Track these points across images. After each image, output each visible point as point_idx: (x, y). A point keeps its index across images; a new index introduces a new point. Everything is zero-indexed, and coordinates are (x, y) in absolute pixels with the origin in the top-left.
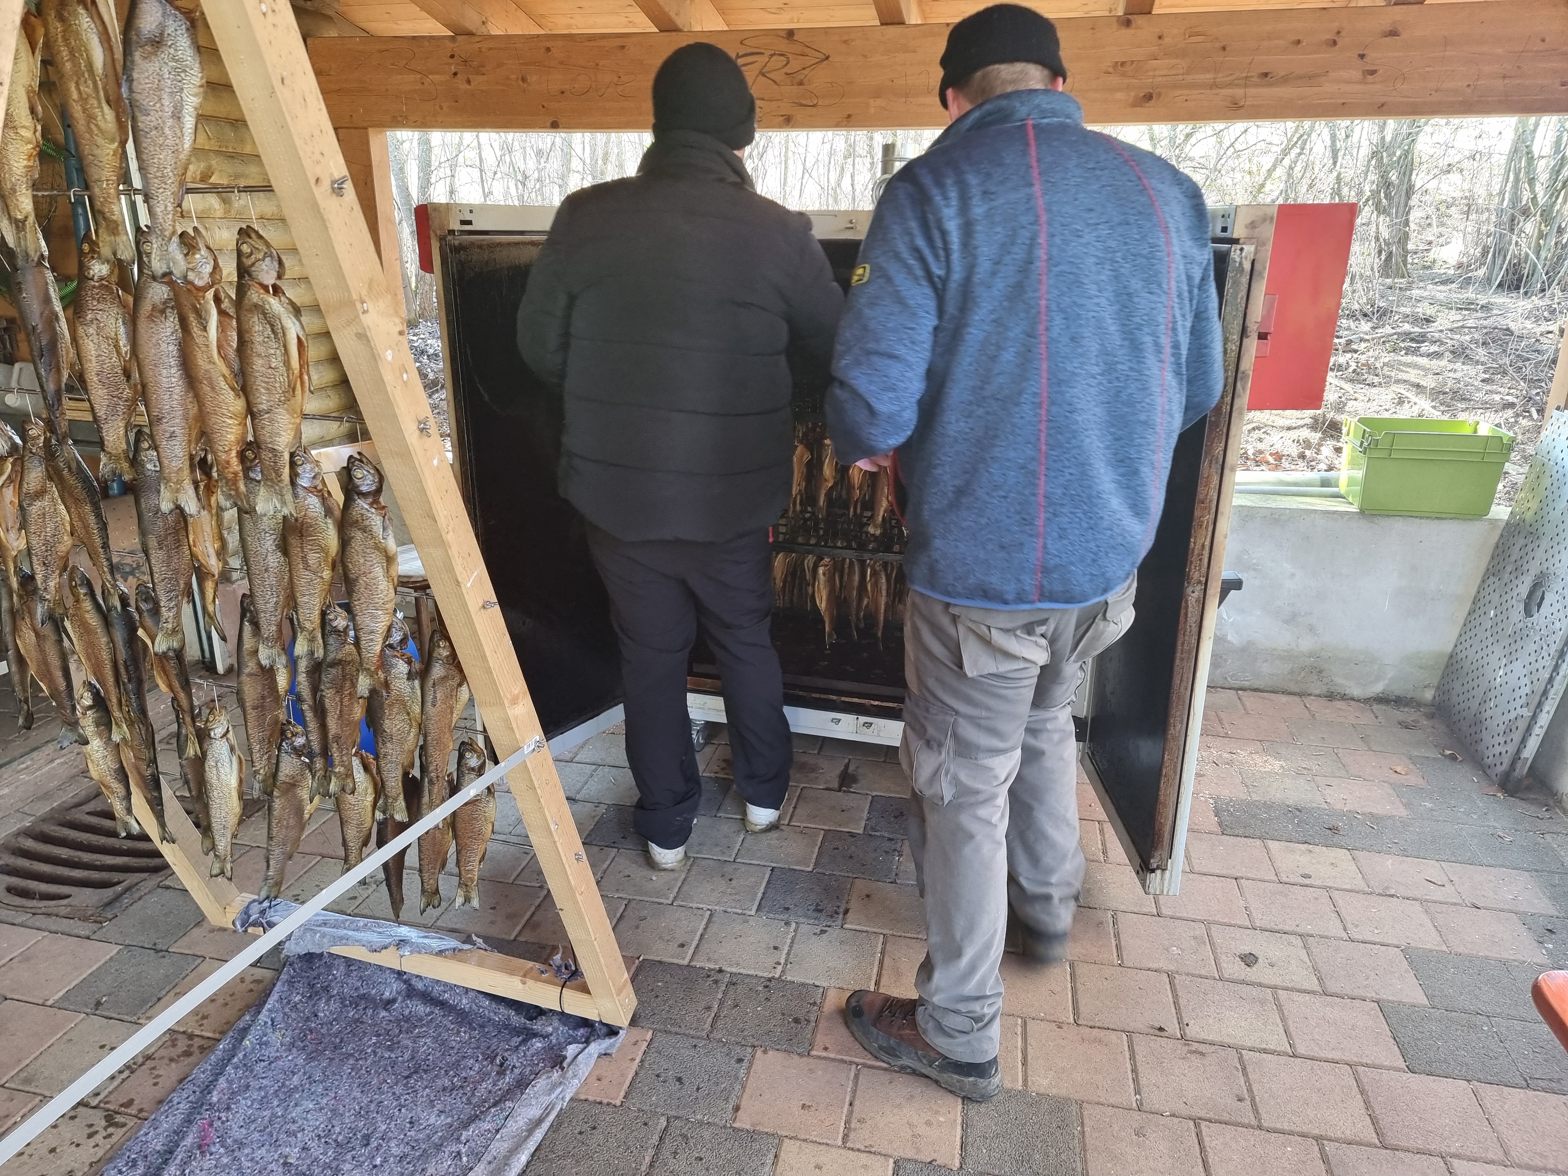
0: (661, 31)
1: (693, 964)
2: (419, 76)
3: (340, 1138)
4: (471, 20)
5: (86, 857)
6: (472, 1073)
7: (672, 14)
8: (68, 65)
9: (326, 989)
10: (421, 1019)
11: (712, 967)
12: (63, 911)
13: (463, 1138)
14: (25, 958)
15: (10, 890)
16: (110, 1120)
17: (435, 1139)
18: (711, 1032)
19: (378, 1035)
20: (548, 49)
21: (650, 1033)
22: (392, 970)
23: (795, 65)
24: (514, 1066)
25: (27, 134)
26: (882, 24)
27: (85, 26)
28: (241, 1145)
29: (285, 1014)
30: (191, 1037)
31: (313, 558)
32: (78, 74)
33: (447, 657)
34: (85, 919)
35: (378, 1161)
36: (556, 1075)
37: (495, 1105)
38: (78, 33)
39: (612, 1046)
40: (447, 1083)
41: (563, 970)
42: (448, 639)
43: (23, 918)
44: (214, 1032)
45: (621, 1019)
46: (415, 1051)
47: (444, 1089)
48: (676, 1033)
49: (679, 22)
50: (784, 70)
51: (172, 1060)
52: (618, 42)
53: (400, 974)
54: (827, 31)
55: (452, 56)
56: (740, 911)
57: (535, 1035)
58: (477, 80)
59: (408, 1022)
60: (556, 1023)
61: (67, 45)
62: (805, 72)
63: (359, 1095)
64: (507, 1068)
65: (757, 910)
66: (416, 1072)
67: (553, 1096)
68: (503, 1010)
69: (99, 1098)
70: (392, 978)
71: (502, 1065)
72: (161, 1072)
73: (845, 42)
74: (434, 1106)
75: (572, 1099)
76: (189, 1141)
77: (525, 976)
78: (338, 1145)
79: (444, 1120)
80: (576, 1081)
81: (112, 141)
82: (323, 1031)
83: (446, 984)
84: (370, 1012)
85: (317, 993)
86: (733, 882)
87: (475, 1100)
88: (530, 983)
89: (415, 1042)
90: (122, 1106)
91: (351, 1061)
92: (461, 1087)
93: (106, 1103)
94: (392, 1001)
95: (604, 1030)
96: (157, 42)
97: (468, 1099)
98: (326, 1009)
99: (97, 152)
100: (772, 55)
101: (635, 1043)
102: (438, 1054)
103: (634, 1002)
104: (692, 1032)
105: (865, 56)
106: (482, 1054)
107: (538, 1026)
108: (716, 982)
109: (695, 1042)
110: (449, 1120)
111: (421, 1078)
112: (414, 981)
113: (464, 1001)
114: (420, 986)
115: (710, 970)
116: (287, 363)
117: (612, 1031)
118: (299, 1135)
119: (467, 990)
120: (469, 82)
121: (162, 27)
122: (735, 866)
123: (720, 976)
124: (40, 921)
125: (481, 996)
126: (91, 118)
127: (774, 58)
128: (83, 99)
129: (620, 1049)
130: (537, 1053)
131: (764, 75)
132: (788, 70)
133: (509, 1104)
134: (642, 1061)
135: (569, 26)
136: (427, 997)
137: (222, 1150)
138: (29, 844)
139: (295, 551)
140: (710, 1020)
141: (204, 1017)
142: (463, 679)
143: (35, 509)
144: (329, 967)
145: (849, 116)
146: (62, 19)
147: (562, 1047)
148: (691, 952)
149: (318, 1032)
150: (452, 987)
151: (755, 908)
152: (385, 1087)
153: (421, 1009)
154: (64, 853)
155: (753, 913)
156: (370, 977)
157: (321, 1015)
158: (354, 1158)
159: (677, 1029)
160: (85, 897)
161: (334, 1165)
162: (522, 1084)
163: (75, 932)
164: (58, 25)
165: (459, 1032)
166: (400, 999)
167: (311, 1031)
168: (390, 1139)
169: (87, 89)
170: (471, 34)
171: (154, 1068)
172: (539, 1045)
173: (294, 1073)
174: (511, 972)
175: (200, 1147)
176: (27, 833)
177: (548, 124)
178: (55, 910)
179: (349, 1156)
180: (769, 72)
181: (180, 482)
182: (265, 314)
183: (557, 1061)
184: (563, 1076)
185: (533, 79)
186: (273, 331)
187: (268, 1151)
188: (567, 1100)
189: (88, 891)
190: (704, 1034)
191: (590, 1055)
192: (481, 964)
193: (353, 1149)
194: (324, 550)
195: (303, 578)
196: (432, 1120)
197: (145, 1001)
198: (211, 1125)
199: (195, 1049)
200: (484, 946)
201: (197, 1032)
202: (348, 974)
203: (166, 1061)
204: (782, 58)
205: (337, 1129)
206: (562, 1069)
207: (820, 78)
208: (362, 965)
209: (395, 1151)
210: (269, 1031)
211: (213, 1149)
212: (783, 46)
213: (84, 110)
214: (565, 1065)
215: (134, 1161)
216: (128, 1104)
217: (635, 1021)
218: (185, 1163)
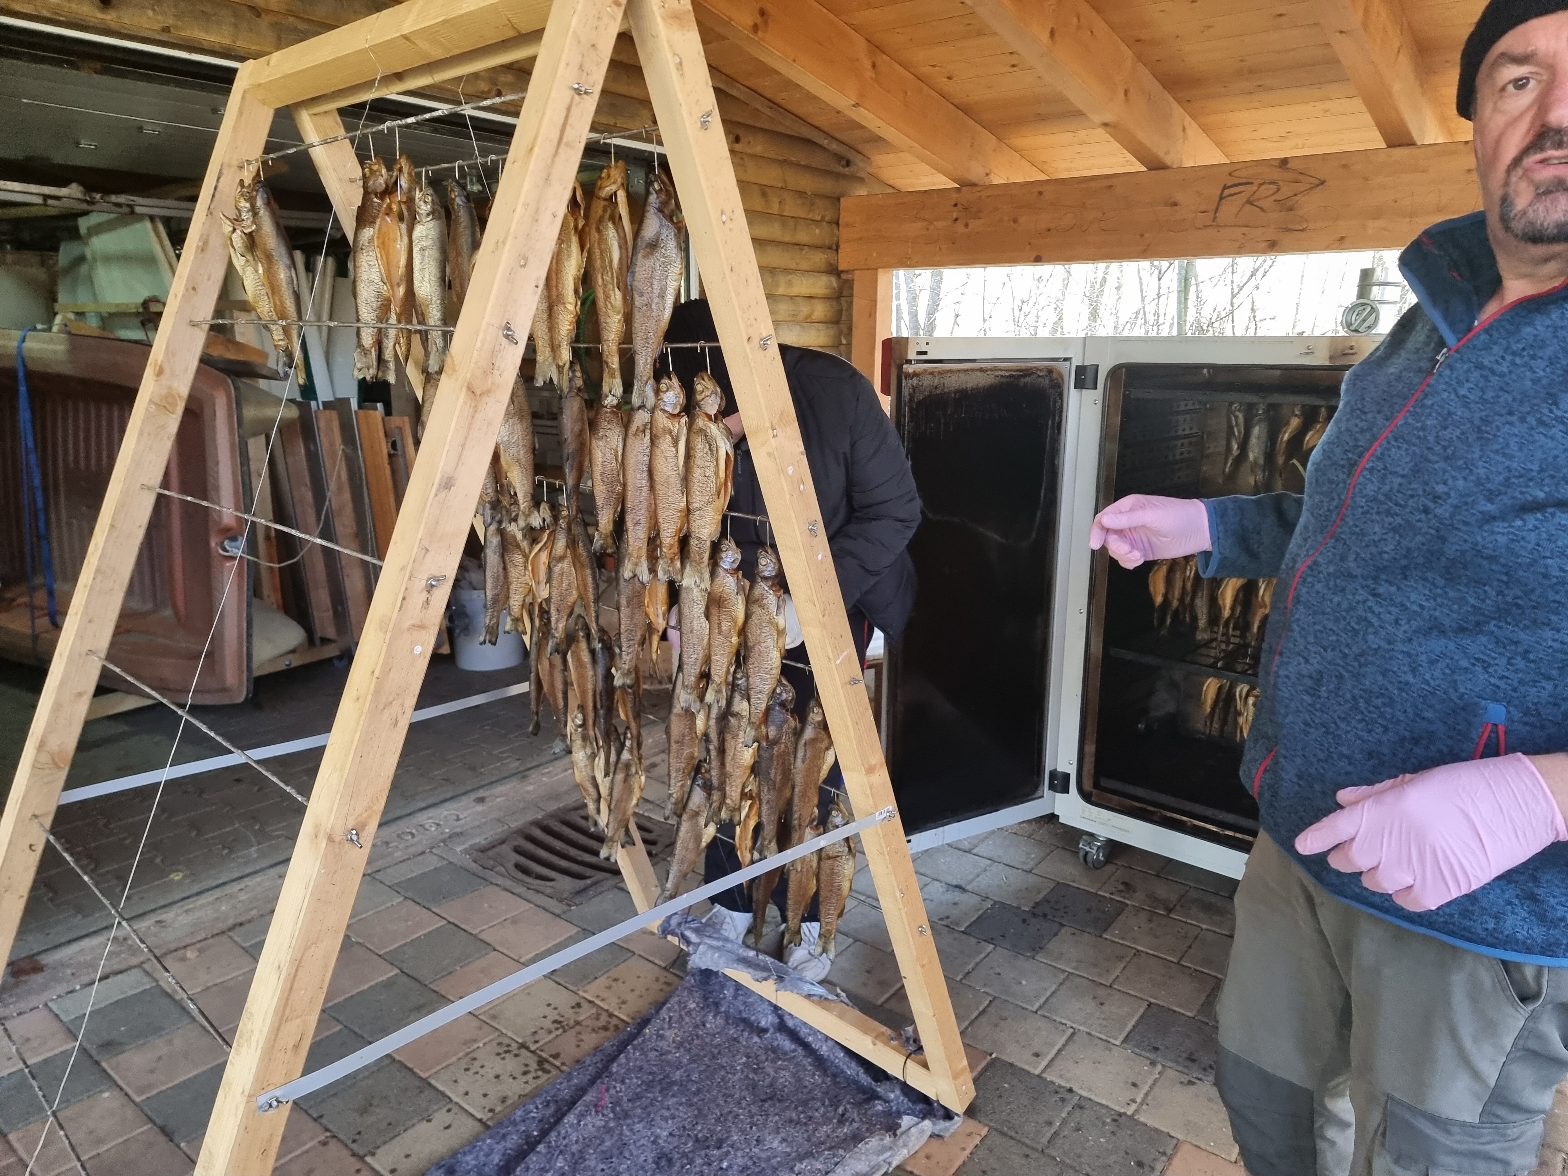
0: (1150, 169)
1: (1044, 1075)
2: (925, 223)
3: (700, 1135)
4: (976, 172)
5: (573, 852)
6: (817, 1114)
7: (1161, 154)
8: (598, 262)
9: (717, 1004)
10: (785, 1053)
11: (1063, 1084)
12: (549, 891)
13: (796, 1169)
14: (514, 921)
15: (518, 866)
16: (541, 1062)
17: (774, 1162)
18: (1047, 1147)
19: (748, 1057)
20: (1040, 193)
21: (986, 1129)
22: (770, 1003)
23: (1285, 191)
24: (853, 1120)
25: (571, 308)
26: (1389, 146)
27: (612, 235)
28: (626, 1116)
29: (681, 1016)
30: (611, 1015)
31: (726, 625)
32: (604, 268)
33: (819, 722)
34: (561, 901)
35: (725, 1165)
36: (888, 1139)
37: (829, 1149)
38: (606, 240)
39: (947, 1129)
40: (794, 1116)
41: (911, 1042)
43: (520, 889)
44: (628, 1016)
45: (958, 1106)
46: (775, 1080)
47: (791, 1121)
48: (1012, 1138)
49: (1168, 160)
50: (1273, 198)
51: (593, 1030)
52: (1107, 183)
53: (776, 1008)
54: (1325, 157)
55: (956, 205)
56: (1104, 1037)
57: (879, 1098)
58: (974, 224)
59: (775, 1051)
60: (898, 1092)
61: (600, 248)
62: (1297, 198)
63: (722, 1103)
64: (847, 1120)
65: (1123, 1042)
66: (771, 1098)
67: (881, 1158)
68: (853, 1065)
69: (538, 1043)
70: (768, 1010)
71: (843, 1115)
72: (584, 1037)
73: (1345, 166)
74: (778, 1133)
75: (898, 1167)
76: (588, 1098)
77: (876, 1038)
78: (697, 1140)
79: (783, 1148)
80: (905, 1151)
81: (619, 313)
82: (708, 1040)
83: (811, 1028)
84: (746, 1034)
85: (708, 1006)
86: (1105, 1008)
87: (814, 1139)
88: (880, 1045)
89: (776, 1072)
90: (551, 1056)
91: (723, 1073)
92: (805, 1124)
93: (542, 1050)
94: (765, 1031)
95: (941, 1112)
96: (654, 245)
97: (809, 1137)
98: (713, 1022)
99: (608, 320)
100: (1261, 184)
101: (970, 1135)
102: (793, 1089)
103: (973, 1094)
104: (1028, 1142)
105: (1366, 179)
106: (830, 1100)
107: (880, 1089)
108: (1063, 1100)
109: (1029, 1152)
110: (788, 1150)
111: (774, 1105)
112: (786, 1018)
113: (824, 1048)
114: (790, 1023)
115: (1060, 1086)
116: (717, 473)
117: (948, 1115)
118: (670, 1122)
119: (827, 1038)
120: (966, 225)
121: (658, 234)
122: (1109, 991)
123: (1068, 1096)
124: (531, 895)
125: (837, 1047)
126: (607, 297)
127: (1263, 187)
128: (604, 285)
129: (953, 1135)
130: (877, 1114)
131: (1252, 204)
132: (1277, 197)
133: (841, 1152)
134: (971, 1153)
135: (1069, 170)
136: (794, 1035)
137: (612, 1115)
138: (538, 833)
139: (714, 618)
140: (1048, 1135)
141: (624, 1002)
142: (831, 744)
143: (557, 569)
144: (723, 987)
145: (1342, 238)
146: (599, 231)
147: (899, 1115)
148: (1044, 1063)
149: (703, 1040)
150: (816, 1032)
151: (1121, 1038)
152: (744, 1103)
153: (787, 1044)
154: (558, 845)
155: (1118, 1043)
156: (752, 1004)
157: (708, 1025)
158: (706, 1155)
159: (1013, 1134)
160: (565, 884)
161: (690, 1155)
162: (857, 1138)
163: (551, 909)
164: (596, 235)
165: (814, 1074)
166: (771, 1031)
167: (698, 1037)
168: (738, 1149)
169: (608, 278)
170: (974, 185)
171: (579, 1033)
172: (880, 1108)
173: (678, 1069)
174: (866, 1031)
175: (596, 1106)
176: (538, 824)
177: (1032, 258)
178: (542, 889)
179: (703, 1153)
180: (1258, 200)
181: (639, 557)
182: (706, 436)
183: (892, 1128)
184: (894, 1143)
185: (1022, 220)
186: (710, 449)
187: (645, 1127)
188: (894, 1164)
189: (568, 879)
190: (1039, 1147)
191: (922, 1131)
192: (841, 1016)
193: (708, 1147)
194: (734, 620)
195: (718, 640)
196: (775, 1144)
197: (585, 977)
198: (607, 1090)
199: (611, 1027)
200: (847, 1000)
201: (616, 1013)
202: (735, 997)
203: (589, 1030)
204: (1272, 186)
205: (699, 1128)
206: (895, 1135)
207: (1310, 204)
208: (749, 993)
209: (740, 1161)
210: (666, 1026)
211: (605, 1112)
212: (1275, 174)
213: (604, 292)
214: (898, 1132)
215: (548, 1102)
216: (556, 1056)
217: (971, 1112)
218: (581, 1116)
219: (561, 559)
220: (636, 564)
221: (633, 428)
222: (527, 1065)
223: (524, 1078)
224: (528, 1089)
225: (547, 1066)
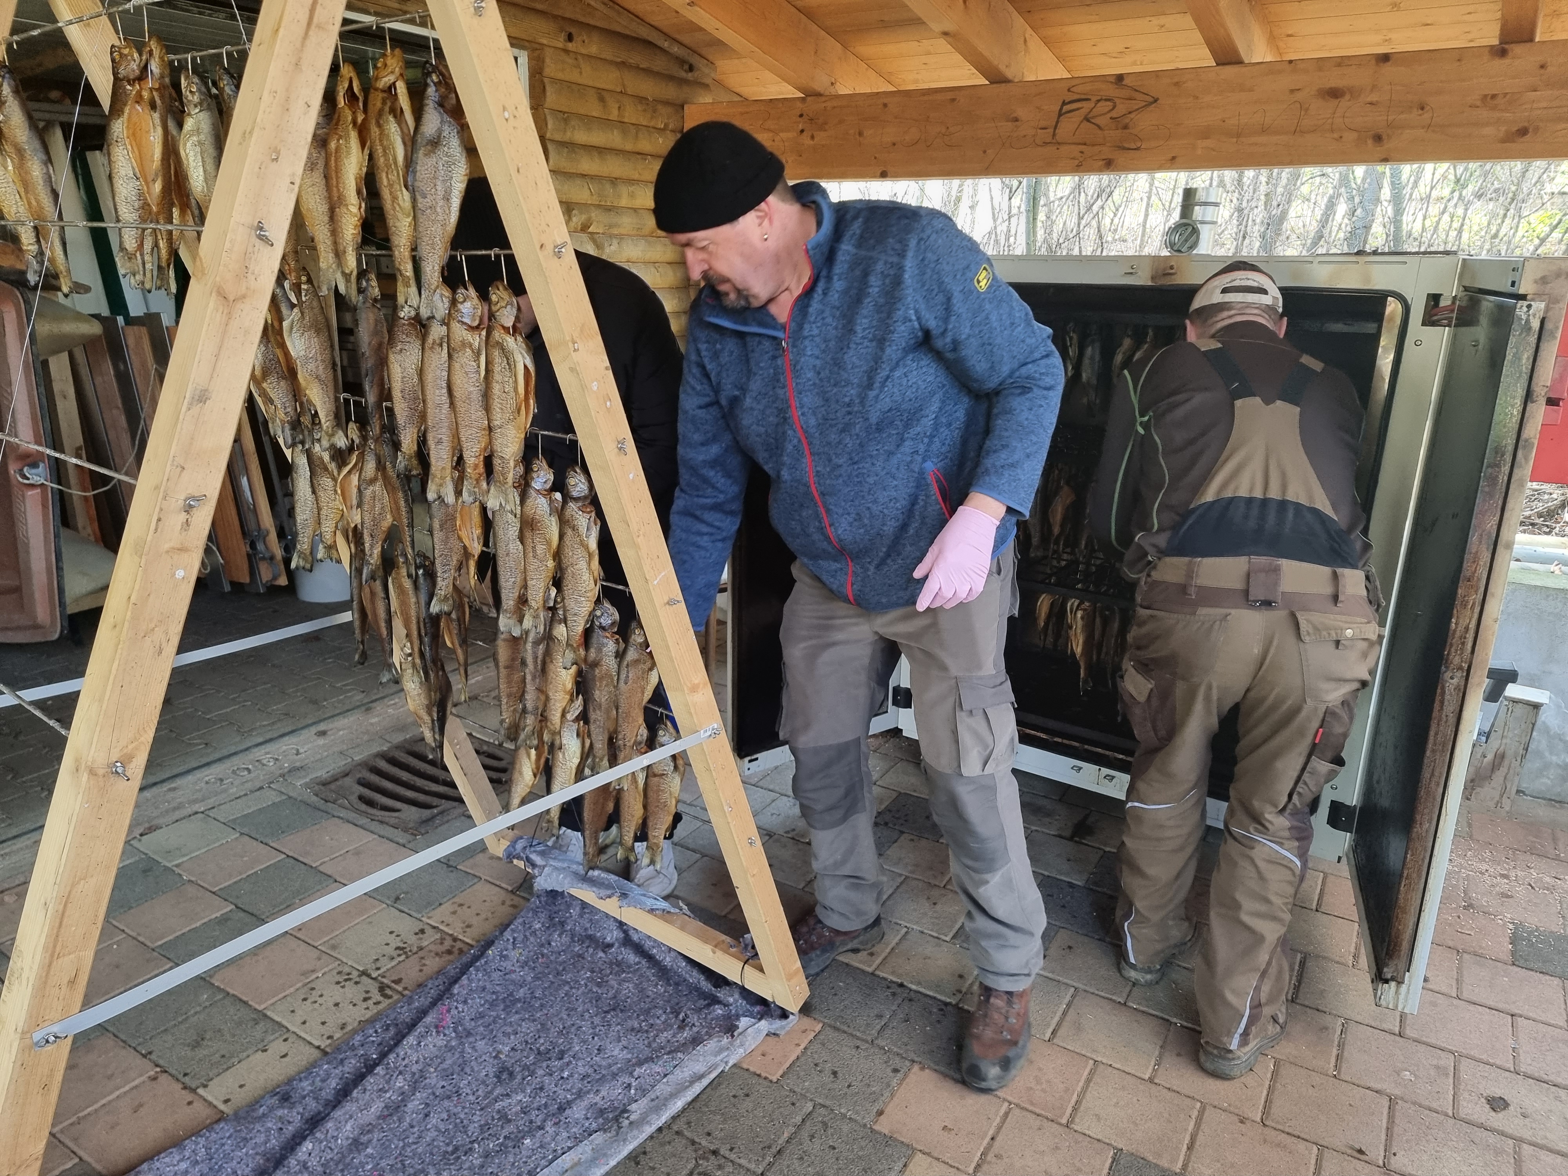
0: (991, 83)
1: (877, 973)
2: (771, 134)
3: (542, 1048)
4: (821, 82)
5: (419, 782)
6: (658, 1021)
7: (1002, 67)
8: (382, 160)
9: (562, 924)
10: (629, 967)
11: (895, 979)
12: (392, 821)
13: (636, 1074)
14: (357, 853)
15: (361, 798)
16: (382, 989)
17: (614, 1069)
18: (876, 1038)
19: (592, 972)
20: (885, 105)
21: (821, 1025)
22: (615, 919)
23: (1121, 109)
24: (693, 1025)
25: (354, 210)
26: (1218, 64)
27: (393, 130)
28: (469, 1034)
29: (525, 936)
30: (455, 940)
31: (540, 549)
32: (388, 166)
33: (641, 644)
34: (406, 830)
35: (566, 1074)
36: (725, 1040)
37: (669, 1053)
38: (388, 136)
39: (783, 1027)
40: (636, 1025)
41: (750, 948)
42: (642, 628)
43: (363, 821)
44: (473, 939)
45: (793, 1007)
46: (618, 992)
47: (633, 1029)
48: (845, 1032)
49: (1009, 74)
50: (1109, 115)
51: (437, 954)
52: (950, 96)
53: (621, 924)
54: (1157, 74)
55: (801, 116)
56: (935, 934)
57: (718, 1002)
58: (821, 137)
59: (619, 965)
60: (737, 996)
61: (382, 145)
62: (1132, 116)
63: (565, 1017)
64: (687, 1025)
65: (954, 937)
66: (614, 1010)
67: (719, 1058)
68: (695, 973)
69: (379, 972)
70: (613, 926)
71: (684, 1020)
72: (427, 962)
73: (1177, 84)
74: (619, 1041)
75: (735, 1065)
76: (429, 1019)
77: (716, 946)
78: (539, 1053)
79: (625, 1055)
80: (742, 1050)
81: (408, 216)
82: (552, 958)
83: (655, 941)
84: (591, 950)
85: (554, 925)
86: (938, 907)
87: (654, 1045)
88: (719, 953)
89: (620, 984)
90: (393, 982)
91: (567, 988)
92: (647, 1031)
93: (384, 977)
94: (610, 946)
95: (779, 1012)
96: (435, 143)
97: (649, 1043)
98: (558, 941)
99: (398, 224)
100: (1099, 101)
101: (804, 1031)
102: (635, 999)
103: (806, 993)
104: (858, 1034)
105: (1197, 98)
106: (671, 1008)
107: (721, 994)
108: (894, 994)
109: (859, 1043)
110: (629, 1056)
111: (617, 1015)
112: (631, 932)
113: (668, 959)
114: (635, 937)
115: (892, 982)
116: (516, 389)
117: (784, 1014)
118: (512, 1037)
119: (670, 949)
120: (812, 137)
121: (440, 131)
122: (943, 892)
123: (899, 990)
124: (374, 826)
125: (680, 957)
126: (395, 198)
127: (1100, 104)
128: (391, 186)
129: (788, 1033)
130: (717, 1018)
131: (1088, 121)
132: (1114, 114)
133: (680, 1055)
134: (805, 1048)
135: (916, 81)
136: (639, 949)
137: (453, 1035)
138: (383, 765)
139: (529, 541)
140: (879, 1027)
141: (469, 926)
142: (654, 665)
143: (368, 493)
144: (569, 906)
145: (1174, 158)
146: (379, 126)
147: (738, 1017)
148: (878, 961)
149: (548, 958)
150: (660, 945)
151: (951, 935)
152: (587, 1015)
153: (631, 957)
154: (405, 776)
155: (948, 939)
156: (598, 921)
157: (553, 944)
158: (548, 1066)
159: (845, 1028)
160: (411, 814)
161: (532, 1068)
162: (696, 1041)
163: (396, 839)
164: (377, 130)
165: (657, 984)
166: (617, 945)
167: (543, 955)
168: (579, 1059)
169: (393, 177)
170: (819, 95)
171: (423, 958)
172: (720, 1012)
173: (521, 987)
174: (706, 941)
175: (437, 1027)
176: (383, 756)
177: (879, 174)
178: (387, 820)
179: (544, 1064)
180: (1093, 117)
181: (443, 478)
182: (503, 350)
183: (730, 1028)
184: (731, 1043)
185: (868, 133)
186: (508, 364)
187: (486, 1044)
188: (730, 1064)
189: (414, 809)
190: (869, 1039)
191: (759, 1031)
192: (682, 928)
193: (550, 1059)
194: (549, 543)
195: (533, 564)
196: (616, 1053)
197: (429, 904)
198: (449, 1011)
199: (456, 950)
200: (688, 913)
201: (461, 937)
202: (581, 916)
203: (433, 954)
204: (1108, 103)
205: (542, 1041)
206: (733, 1036)
207: (1145, 122)
208: (594, 910)
209: (581, 1070)
210: (510, 947)
211: (447, 1032)
212: (1111, 91)
213: (391, 193)
214: (736, 1034)
215: (388, 1026)
216: (398, 981)
217: (806, 1009)
218: (422, 1037)
219: (372, 481)
220: (441, 485)
221: (430, 341)
222: (367, 992)
223: (365, 1005)
224: (368, 1014)
225: (388, 992)
